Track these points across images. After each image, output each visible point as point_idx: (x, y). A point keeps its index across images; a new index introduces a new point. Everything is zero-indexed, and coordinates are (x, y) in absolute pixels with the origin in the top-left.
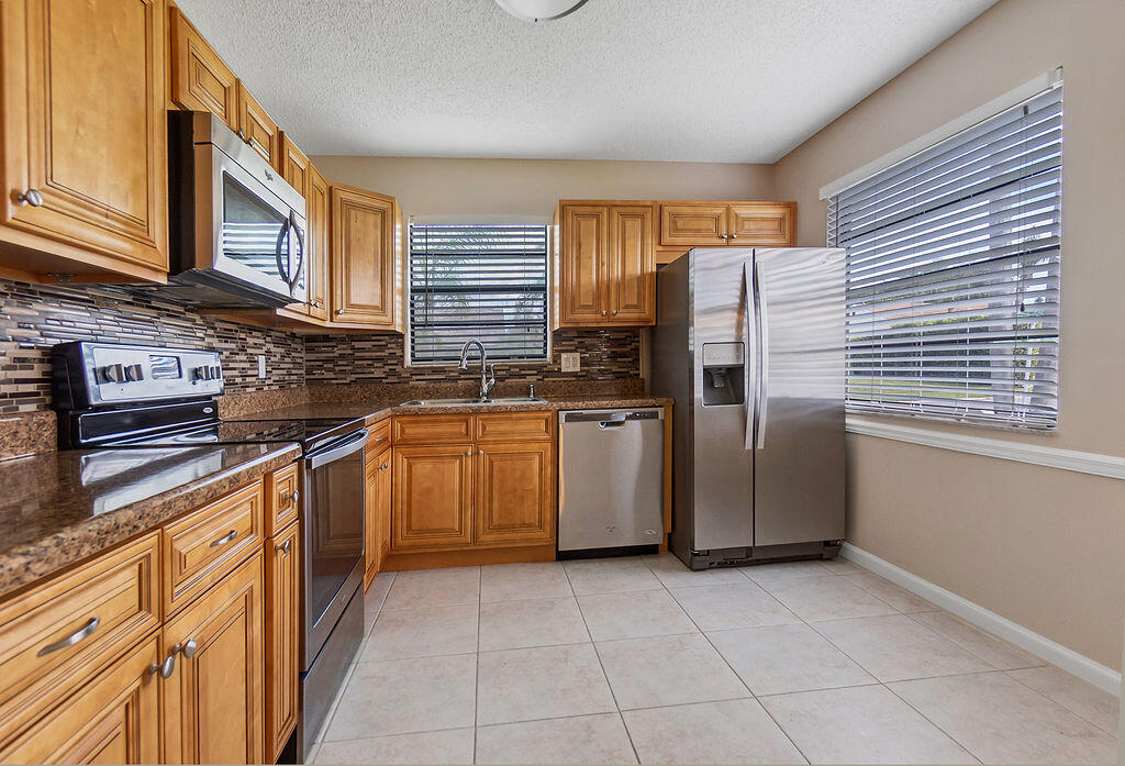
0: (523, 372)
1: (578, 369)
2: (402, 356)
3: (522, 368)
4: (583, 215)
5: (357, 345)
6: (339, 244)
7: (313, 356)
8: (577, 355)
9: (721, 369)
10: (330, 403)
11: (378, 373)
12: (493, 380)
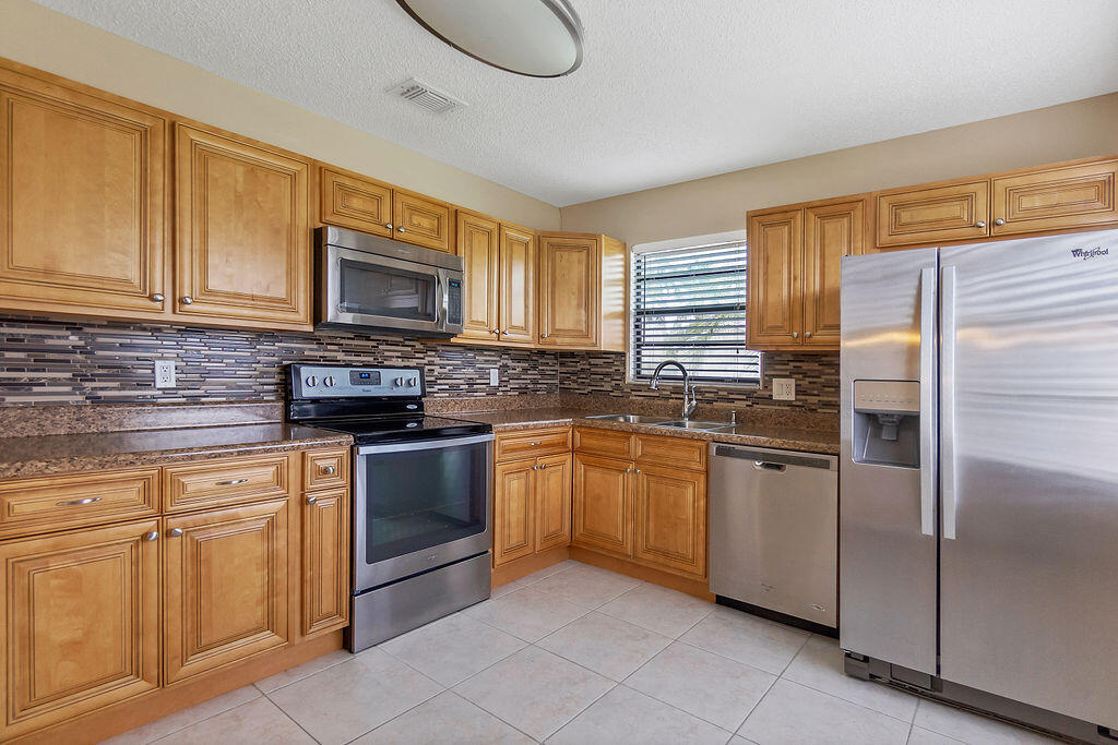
0: (731, 396)
1: (792, 397)
2: (624, 373)
3: (731, 392)
4: (771, 225)
5: (593, 361)
6: (546, 280)
7: (564, 369)
8: (792, 382)
9: (892, 416)
10: (572, 409)
11: (607, 387)
12: (694, 402)
